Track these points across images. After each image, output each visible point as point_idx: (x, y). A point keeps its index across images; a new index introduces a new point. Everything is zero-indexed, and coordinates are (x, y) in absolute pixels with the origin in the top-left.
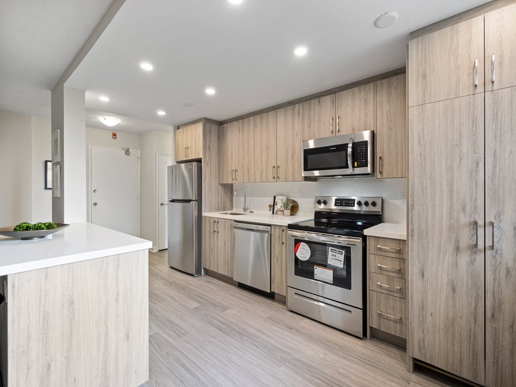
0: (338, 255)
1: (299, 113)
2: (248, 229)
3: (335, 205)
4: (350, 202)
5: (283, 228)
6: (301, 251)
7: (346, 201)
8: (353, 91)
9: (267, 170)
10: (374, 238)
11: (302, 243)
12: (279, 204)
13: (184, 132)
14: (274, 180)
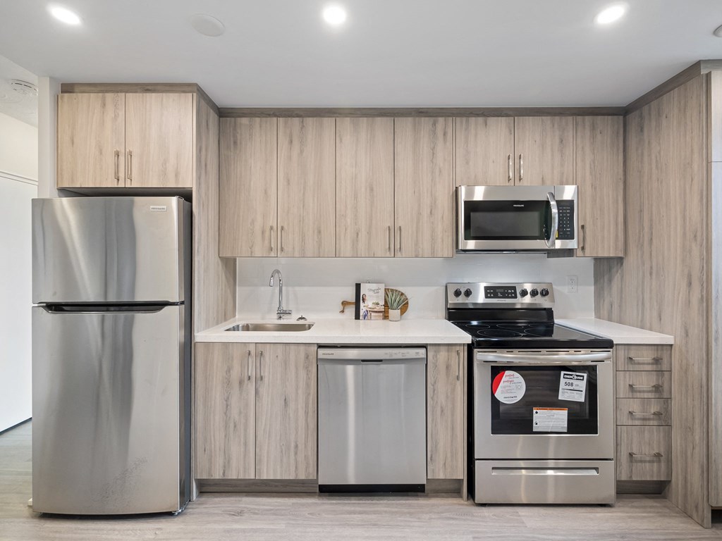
0: (575, 382)
1: (445, 134)
2: (363, 362)
3: (486, 297)
4: (508, 291)
5: (458, 348)
6: (504, 387)
7: (502, 291)
8: (543, 121)
9: (369, 233)
10: (623, 347)
11: (507, 373)
12: (373, 298)
13: (104, 105)
14: (388, 254)
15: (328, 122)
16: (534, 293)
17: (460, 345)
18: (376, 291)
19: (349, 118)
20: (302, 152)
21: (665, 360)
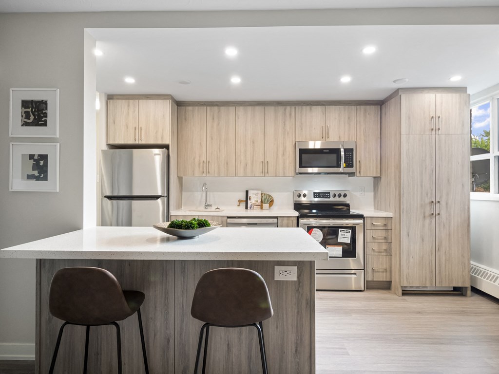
0: (346, 234)
1: (290, 115)
2: (248, 224)
3: (314, 197)
4: (325, 195)
7: (323, 194)
8: (340, 108)
10: (369, 218)
11: (314, 229)
12: (255, 198)
13: (129, 106)
14: (262, 175)
15: (232, 109)
16: (340, 196)
17: (293, 217)
18: (257, 194)
19: (242, 107)
20: (218, 124)
21: (389, 225)
